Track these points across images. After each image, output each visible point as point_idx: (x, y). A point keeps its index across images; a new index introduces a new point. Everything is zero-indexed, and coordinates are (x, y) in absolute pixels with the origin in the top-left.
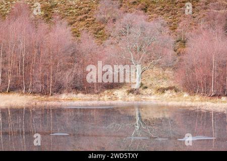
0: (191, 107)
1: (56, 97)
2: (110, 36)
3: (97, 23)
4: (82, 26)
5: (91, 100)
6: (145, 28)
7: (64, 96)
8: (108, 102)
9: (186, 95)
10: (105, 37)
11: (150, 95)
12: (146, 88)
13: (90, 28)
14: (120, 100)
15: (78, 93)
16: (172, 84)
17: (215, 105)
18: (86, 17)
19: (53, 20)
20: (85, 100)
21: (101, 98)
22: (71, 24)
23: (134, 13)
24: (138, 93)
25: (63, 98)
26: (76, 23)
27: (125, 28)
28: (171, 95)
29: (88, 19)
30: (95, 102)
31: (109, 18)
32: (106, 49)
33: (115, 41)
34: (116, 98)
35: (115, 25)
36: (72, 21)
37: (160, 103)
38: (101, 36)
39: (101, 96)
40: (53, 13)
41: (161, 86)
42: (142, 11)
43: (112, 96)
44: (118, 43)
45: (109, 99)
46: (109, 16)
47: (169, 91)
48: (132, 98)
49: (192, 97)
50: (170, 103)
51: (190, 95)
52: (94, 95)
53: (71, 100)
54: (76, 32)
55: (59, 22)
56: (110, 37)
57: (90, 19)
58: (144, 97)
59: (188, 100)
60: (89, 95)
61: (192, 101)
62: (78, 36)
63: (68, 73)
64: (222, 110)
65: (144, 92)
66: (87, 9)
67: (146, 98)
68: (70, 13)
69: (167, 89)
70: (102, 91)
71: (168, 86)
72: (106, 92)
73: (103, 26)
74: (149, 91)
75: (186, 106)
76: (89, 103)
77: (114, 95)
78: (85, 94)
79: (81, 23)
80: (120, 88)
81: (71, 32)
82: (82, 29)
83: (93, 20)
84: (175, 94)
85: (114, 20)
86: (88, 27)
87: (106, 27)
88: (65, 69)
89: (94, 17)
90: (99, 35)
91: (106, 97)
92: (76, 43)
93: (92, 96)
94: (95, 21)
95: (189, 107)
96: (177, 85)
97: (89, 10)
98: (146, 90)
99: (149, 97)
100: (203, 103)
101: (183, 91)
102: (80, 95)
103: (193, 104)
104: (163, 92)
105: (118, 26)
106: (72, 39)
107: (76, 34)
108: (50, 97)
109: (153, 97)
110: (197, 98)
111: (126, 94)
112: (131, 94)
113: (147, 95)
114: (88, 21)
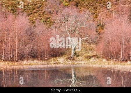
0: (108, 68)
1: (20, 63)
2: (54, 22)
3: (46, 14)
4: (36, 16)
5: (43, 64)
6: (78, 17)
7: (25, 62)
8: (54, 66)
9: (104, 60)
10: (51, 23)
11: (81, 60)
12: (78, 56)
13: (41, 17)
14: (61, 64)
15: (34, 60)
16: (95, 53)
17: (123, 67)
18: (39, 11)
19: (17, 13)
20: (39, 64)
21: (49, 63)
22: (29, 15)
23: (70, 7)
24: (73, 60)
25: (24, 64)
26: (32, 15)
27: (64, 17)
28: (95, 60)
29: (40, 12)
30: (45, 66)
31: (53, 11)
32: (52, 31)
33: (58, 26)
34: (59, 63)
35: (57, 15)
36: (30, 13)
37: (88, 66)
38: (48, 23)
39: (49, 62)
40: (17, 8)
41: (88, 55)
42: (75, 6)
43: (56, 61)
44: (60, 27)
45: (55, 63)
46: (53, 10)
47: (93, 58)
48: (69, 63)
49: (109, 62)
50: (94, 66)
51: (107, 60)
52: (45, 61)
53: (30, 64)
54: (32, 20)
55: (21, 14)
56: (55, 24)
57: (41, 12)
58: (77, 62)
59: (106, 63)
60: (42, 61)
61: (109, 64)
62: (33, 23)
63: (27, 47)
64: (128, 70)
65: (77, 59)
66: (39, 5)
67: (79, 63)
68: (28, 8)
69: (92, 57)
70: (50, 58)
71: (93, 55)
72: (52, 59)
73: (49, 16)
74: (80, 58)
75: (105, 67)
76: (42, 66)
77: (57, 61)
78: (39, 60)
79: (36, 14)
80: (62, 56)
81: (29, 20)
82: (36, 18)
83: (43, 13)
84: (97, 60)
85: (57, 12)
86: (40, 17)
87: (52, 17)
88: (25, 44)
89: (44, 10)
90: (47, 22)
91: (52, 62)
92: (32, 27)
93: (44, 62)
94: (45, 13)
95: (107, 68)
96: (98, 54)
97: (41, 6)
98: (79, 57)
99: (81, 62)
100: (116, 66)
101: (103, 58)
102: (36, 61)
103: (109, 66)
104: (90, 59)
105: (60, 16)
106: (30, 25)
107: (32, 22)
108: (16, 63)
109: (83, 62)
110: (112, 62)
111: (66, 60)
112: (68, 60)
113: (79, 60)
114: (40, 13)
